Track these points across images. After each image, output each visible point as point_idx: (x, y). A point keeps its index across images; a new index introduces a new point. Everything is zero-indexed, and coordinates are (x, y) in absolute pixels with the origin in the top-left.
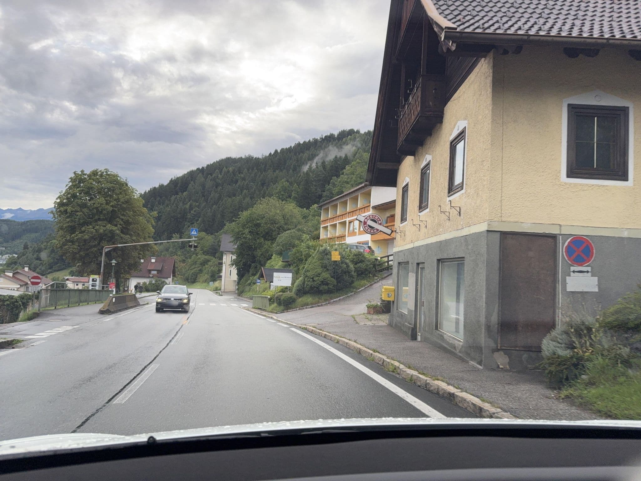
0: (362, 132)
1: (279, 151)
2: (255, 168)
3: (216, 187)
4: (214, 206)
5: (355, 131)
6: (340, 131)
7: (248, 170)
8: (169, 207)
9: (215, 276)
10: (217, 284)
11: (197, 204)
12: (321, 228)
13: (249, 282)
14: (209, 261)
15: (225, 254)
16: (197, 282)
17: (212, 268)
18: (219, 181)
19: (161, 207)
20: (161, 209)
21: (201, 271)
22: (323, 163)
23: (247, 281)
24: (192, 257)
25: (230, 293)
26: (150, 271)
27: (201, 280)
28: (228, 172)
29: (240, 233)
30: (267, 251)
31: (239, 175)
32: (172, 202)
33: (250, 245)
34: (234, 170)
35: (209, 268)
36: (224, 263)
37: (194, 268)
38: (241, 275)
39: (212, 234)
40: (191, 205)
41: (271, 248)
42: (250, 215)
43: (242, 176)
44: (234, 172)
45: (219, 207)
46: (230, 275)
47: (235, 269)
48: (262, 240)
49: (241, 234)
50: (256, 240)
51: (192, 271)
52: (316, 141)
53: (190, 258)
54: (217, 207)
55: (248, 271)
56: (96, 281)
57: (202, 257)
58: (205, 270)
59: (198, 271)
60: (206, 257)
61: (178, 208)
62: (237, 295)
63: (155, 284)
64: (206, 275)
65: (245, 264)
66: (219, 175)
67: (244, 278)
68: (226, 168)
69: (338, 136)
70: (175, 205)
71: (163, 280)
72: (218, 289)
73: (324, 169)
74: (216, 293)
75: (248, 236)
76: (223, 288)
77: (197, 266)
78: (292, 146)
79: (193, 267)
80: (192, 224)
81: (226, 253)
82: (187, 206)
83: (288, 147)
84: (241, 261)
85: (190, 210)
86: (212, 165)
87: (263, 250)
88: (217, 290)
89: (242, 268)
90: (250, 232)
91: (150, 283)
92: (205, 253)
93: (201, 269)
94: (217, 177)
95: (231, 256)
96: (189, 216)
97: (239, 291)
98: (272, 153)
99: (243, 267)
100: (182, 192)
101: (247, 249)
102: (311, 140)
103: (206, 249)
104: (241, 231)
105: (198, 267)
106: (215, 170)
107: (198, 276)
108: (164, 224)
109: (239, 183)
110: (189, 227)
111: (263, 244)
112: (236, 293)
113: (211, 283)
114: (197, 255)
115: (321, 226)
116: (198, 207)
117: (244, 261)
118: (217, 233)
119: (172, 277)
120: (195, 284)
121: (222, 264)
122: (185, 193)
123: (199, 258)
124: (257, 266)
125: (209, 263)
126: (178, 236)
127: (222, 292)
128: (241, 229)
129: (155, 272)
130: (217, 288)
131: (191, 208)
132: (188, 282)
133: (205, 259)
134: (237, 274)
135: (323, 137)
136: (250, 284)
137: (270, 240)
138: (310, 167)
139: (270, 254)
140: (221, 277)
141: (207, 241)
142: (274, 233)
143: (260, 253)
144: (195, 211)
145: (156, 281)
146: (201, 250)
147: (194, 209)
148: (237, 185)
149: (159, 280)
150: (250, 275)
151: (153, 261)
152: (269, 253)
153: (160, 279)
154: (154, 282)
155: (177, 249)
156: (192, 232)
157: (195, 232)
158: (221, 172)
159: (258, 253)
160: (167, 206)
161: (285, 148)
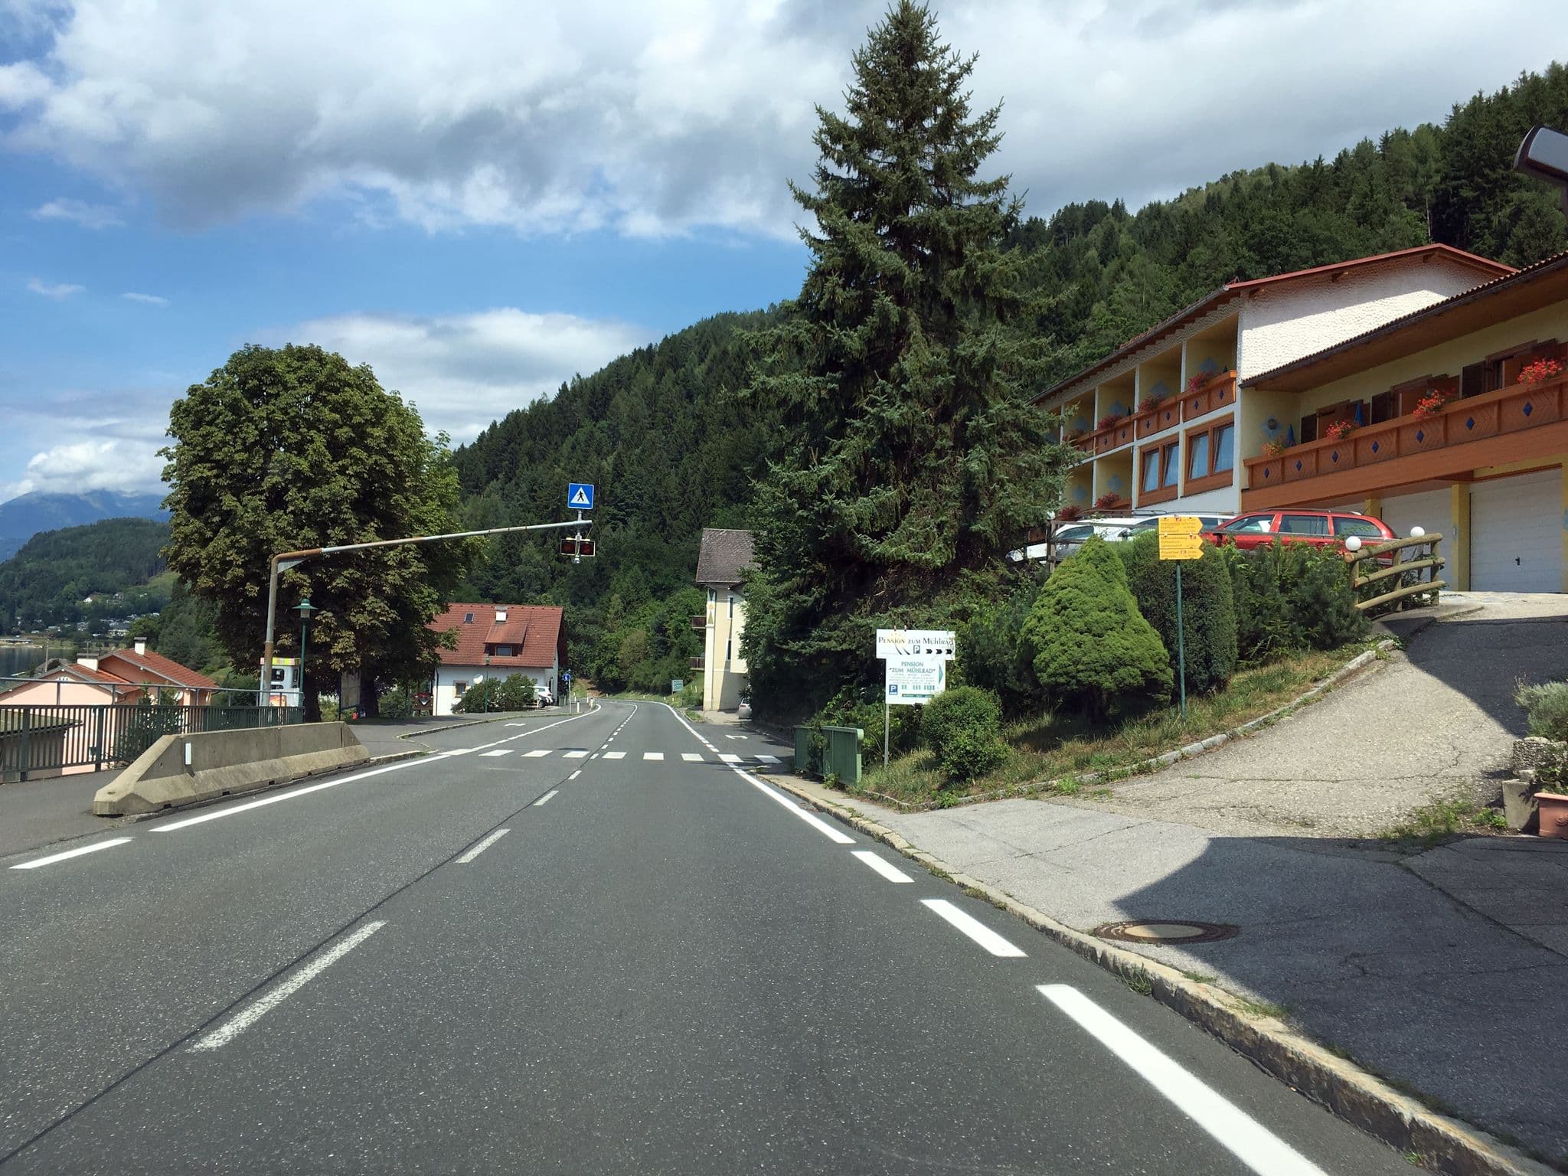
6: (1062, 208)
10: (693, 686)
15: (712, 591)
26: (490, 648)
36: (711, 622)
46: (729, 657)
56: (281, 678)
69: (1056, 223)
72: (696, 700)
76: (707, 699)
81: (718, 591)
95: (729, 597)
113: (677, 684)
119: (556, 664)
121: (705, 624)
127: (704, 711)
129: (506, 652)
130: (691, 698)
140: (701, 664)
151: (500, 616)
156: (572, 497)
157: (584, 497)
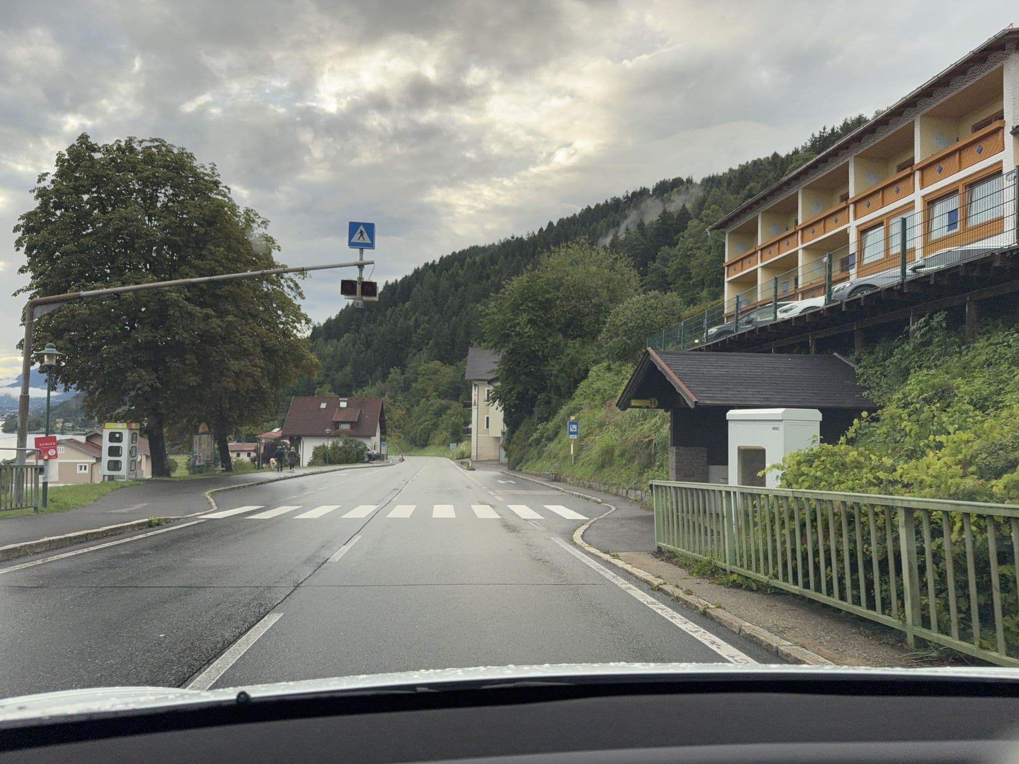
0: (697, 180)
1: (555, 224)
2: (517, 253)
3: (456, 290)
4: (454, 319)
5: (685, 180)
6: (658, 183)
7: (506, 258)
8: (384, 325)
9: (461, 433)
10: (463, 446)
11: (427, 318)
12: (726, 285)
13: (535, 436)
14: (448, 408)
15: (476, 385)
16: (430, 444)
17: (453, 418)
18: (460, 279)
19: (371, 326)
20: (372, 329)
21: (435, 426)
22: (641, 226)
23: (528, 434)
24: (421, 402)
25: (491, 462)
26: (337, 424)
27: (436, 441)
28: (474, 263)
29: (508, 325)
30: (573, 363)
31: (492, 267)
32: (388, 318)
33: (533, 352)
34: (483, 260)
35: (448, 419)
36: (475, 405)
37: (424, 422)
38: (512, 421)
39: (451, 364)
40: (416, 320)
41: (582, 354)
42: (528, 282)
43: (497, 267)
44: (483, 263)
45: (461, 320)
46: (487, 427)
47: (500, 408)
48: (560, 337)
49: (511, 327)
50: (544, 339)
51: (421, 427)
52: (616, 202)
53: (418, 405)
54: (458, 320)
55: (531, 413)
57: (437, 403)
58: (442, 423)
59: (430, 427)
60: (443, 402)
61: (396, 326)
62: (506, 468)
63: (343, 447)
64: (444, 433)
65: (521, 397)
66: (460, 271)
67: (522, 428)
68: (471, 258)
69: (655, 189)
70: (391, 321)
71: (360, 440)
72: (466, 455)
73: (642, 235)
74: (462, 463)
75: (526, 330)
76: (474, 454)
77: (428, 418)
78: (577, 214)
79: (424, 418)
80: (419, 350)
81: (476, 383)
82: (411, 323)
83: (570, 215)
84: (511, 389)
85: (415, 327)
86: (448, 257)
87: (565, 360)
88: (462, 458)
89: (515, 406)
90: (530, 321)
91: (335, 447)
92: (442, 395)
93: (435, 423)
94: (457, 273)
95: (488, 387)
96: (414, 338)
97: (512, 459)
98: (544, 229)
99: (517, 402)
100: (404, 303)
101: (524, 361)
102: (609, 201)
103: (442, 388)
104: (509, 320)
105: (431, 420)
106: (453, 263)
107: (432, 434)
108: (377, 354)
109: (492, 278)
110: (414, 355)
111: (562, 344)
112: (504, 464)
113: (453, 446)
114: (428, 400)
115: (726, 280)
116: (428, 322)
117: (520, 388)
118: (460, 361)
119: (378, 434)
120: (427, 449)
121: (471, 406)
122: (407, 303)
123: (432, 404)
124: (550, 398)
125: (449, 412)
126: (398, 370)
127: (472, 462)
128: (510, 315)
129: (346, 427)
130: (463, 453)
131: (417, 326)
132: (416, 446)
133: (441, 405)
134: (505, 421)
135: (630, 195)
136: (538, 442)
137: (579, 336)
138: (616, 237)
139: (583, 368)
140: (469, 431)
141: (444, 376)
142: (586, 321)
143: (557, 367)
144: (423, 330)
145: (346, 443)
146: (435, 391)
147: (422, 327)
148: (490, 281)
149: (352, 441)
150: (535, 421)
151: (343, 405)
152: (580, 365)
153: (352, 438)
154: (341, 444)
155: (396, 391)
157: (365, 235)
158: (462, 266)
159: (553, 367)
160: (381, 324)
161: (565, 218)
